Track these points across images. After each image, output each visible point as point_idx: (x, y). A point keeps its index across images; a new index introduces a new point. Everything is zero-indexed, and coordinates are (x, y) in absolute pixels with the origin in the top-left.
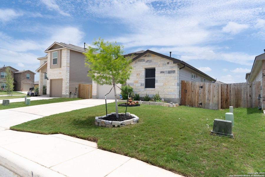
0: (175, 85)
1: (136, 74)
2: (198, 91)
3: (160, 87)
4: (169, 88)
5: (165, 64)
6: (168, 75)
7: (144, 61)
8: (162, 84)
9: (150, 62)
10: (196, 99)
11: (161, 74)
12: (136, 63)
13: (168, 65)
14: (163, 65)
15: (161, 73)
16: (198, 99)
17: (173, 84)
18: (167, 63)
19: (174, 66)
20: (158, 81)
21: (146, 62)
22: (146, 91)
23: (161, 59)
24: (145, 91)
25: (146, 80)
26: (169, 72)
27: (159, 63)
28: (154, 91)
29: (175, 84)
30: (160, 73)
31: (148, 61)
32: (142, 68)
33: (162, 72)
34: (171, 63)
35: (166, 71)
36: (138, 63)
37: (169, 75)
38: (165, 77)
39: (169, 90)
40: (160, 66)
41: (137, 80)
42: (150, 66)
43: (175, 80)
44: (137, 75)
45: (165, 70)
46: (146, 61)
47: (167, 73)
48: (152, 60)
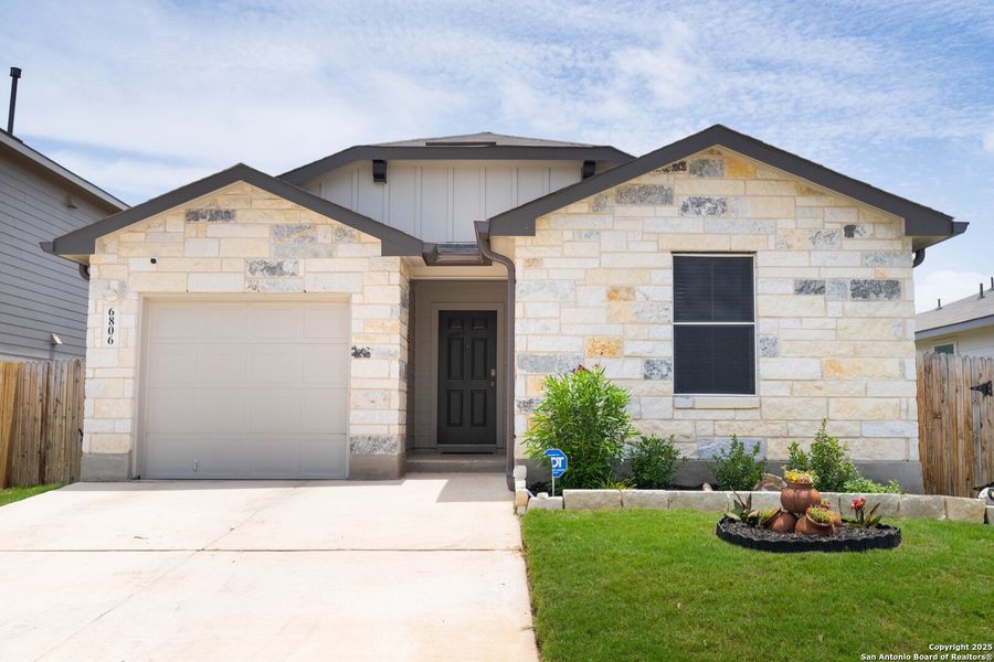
0: (903, 375)
1: (602, 294)
2: (969, 414)
3: (797, 386)
4: (866, 393)
5: (830, 236)
6: (852, 305)
7: (667, 199)
8: (812, 368)
9: (713, 212)
10: (961, 461)
11: (804, 298)
12: (597, 208)
13: (848, 243)
14: (813, 239)
15: (800, 291)
16: (971, 459)
17: (891, 366)
18: (840, 228)
19: (888, 254)
20: (783, 347)
21: (685, 208)
22: (692, 414)
23: (802, 201)
24: (679, 414)
25: (679, 332)
26: (861, 290)
27: (782, 224)
28: (755, 414)
29: (902, 365)
30: (791, 289)
31: (699, 203)
32: (652, 247)
33: (805, 288)
34: (869, 229)
35: (838, 283)
36: (621, 210)
37: (861, 306)
38: (831, 324)
39: (866, 405)
40: (789, 247)
41: (615, 331)
42: (711, 237)
43: (900, 340)
44: (613, 294)
45: (827, 275)
46: (680, 200)
47: (842, 296)
48: (731, 204)
